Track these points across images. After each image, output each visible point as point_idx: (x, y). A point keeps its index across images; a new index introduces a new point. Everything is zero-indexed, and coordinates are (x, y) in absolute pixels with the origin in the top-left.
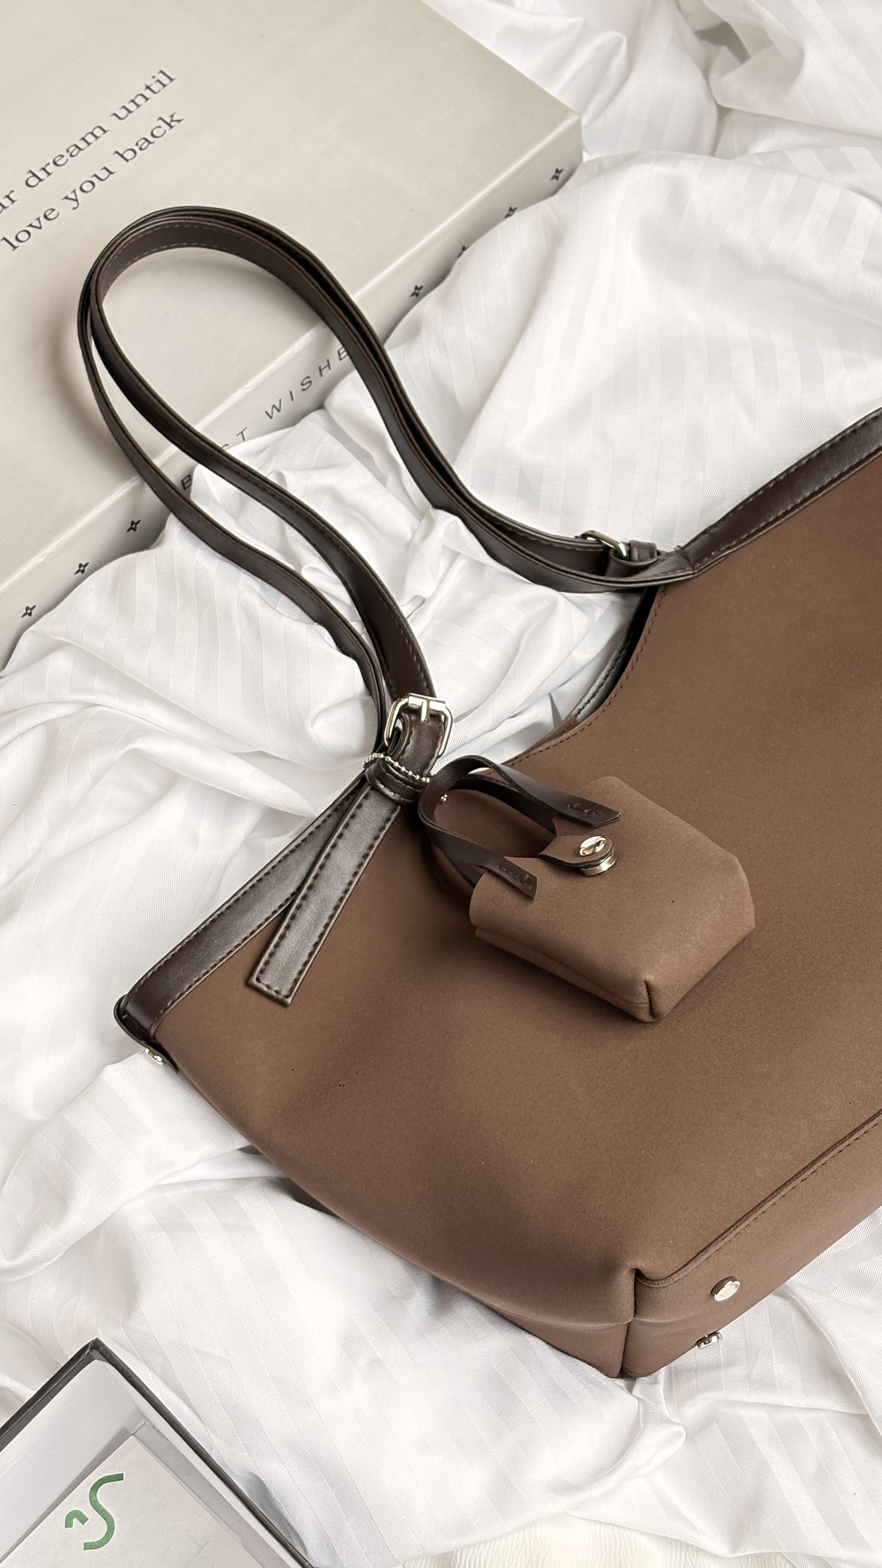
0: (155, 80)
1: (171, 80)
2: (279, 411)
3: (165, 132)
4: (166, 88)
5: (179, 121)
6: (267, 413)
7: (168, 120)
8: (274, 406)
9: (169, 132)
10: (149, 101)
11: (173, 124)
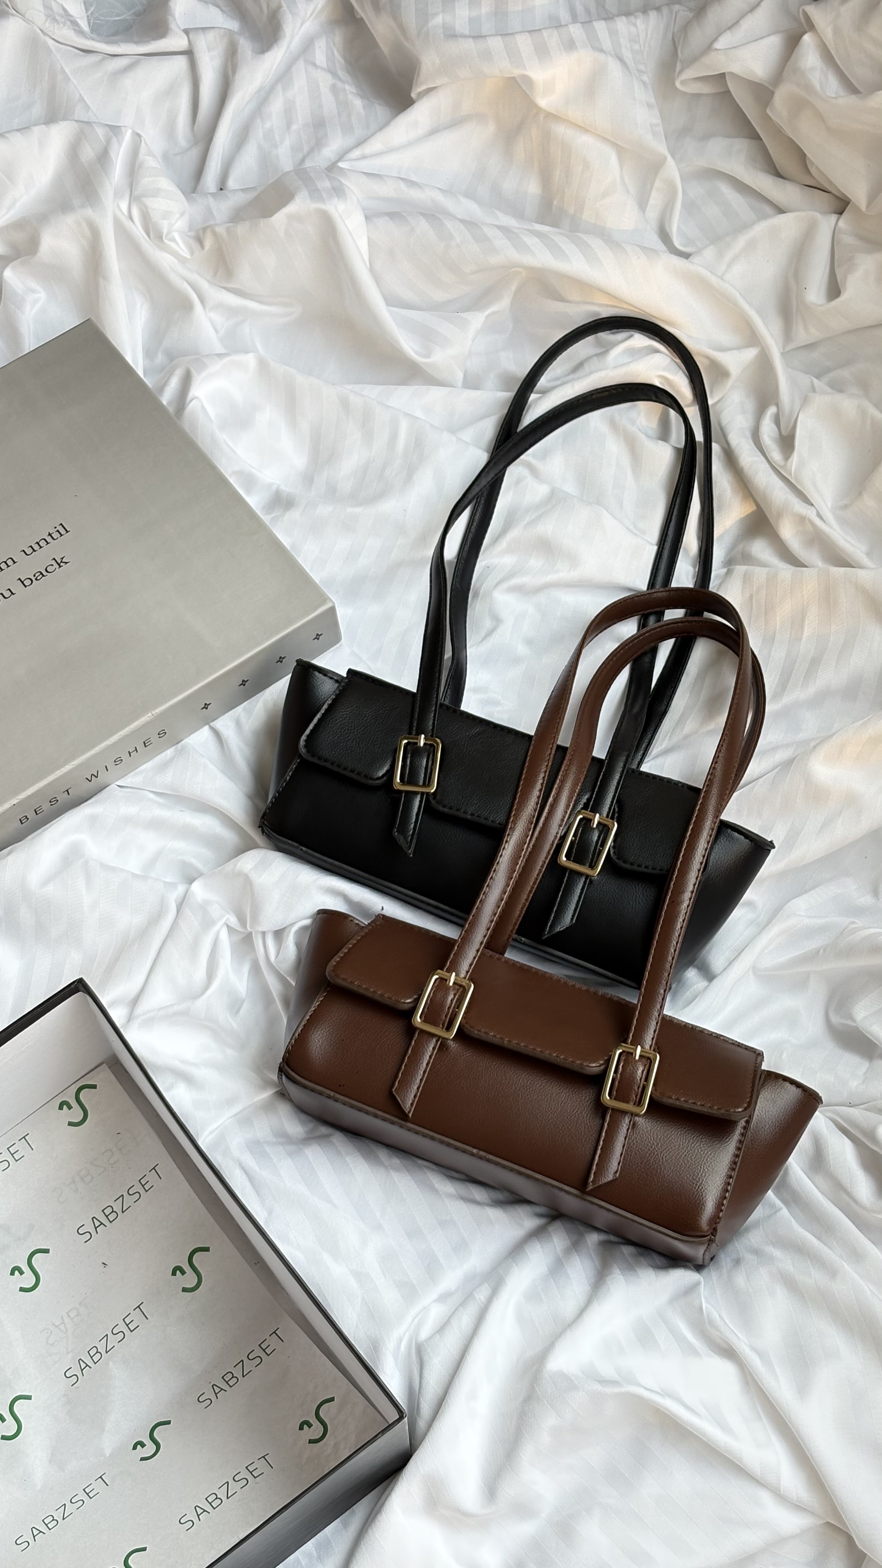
0: (56, 530)
1: (67, 532)
3: (55, 569)
4: (63, 537)
5: (66, 563)
6: (87, 779)
7: (59, 562)
8: (93, 775)
9: (58, 570)
10: (49, 545)
11: (62, 564)
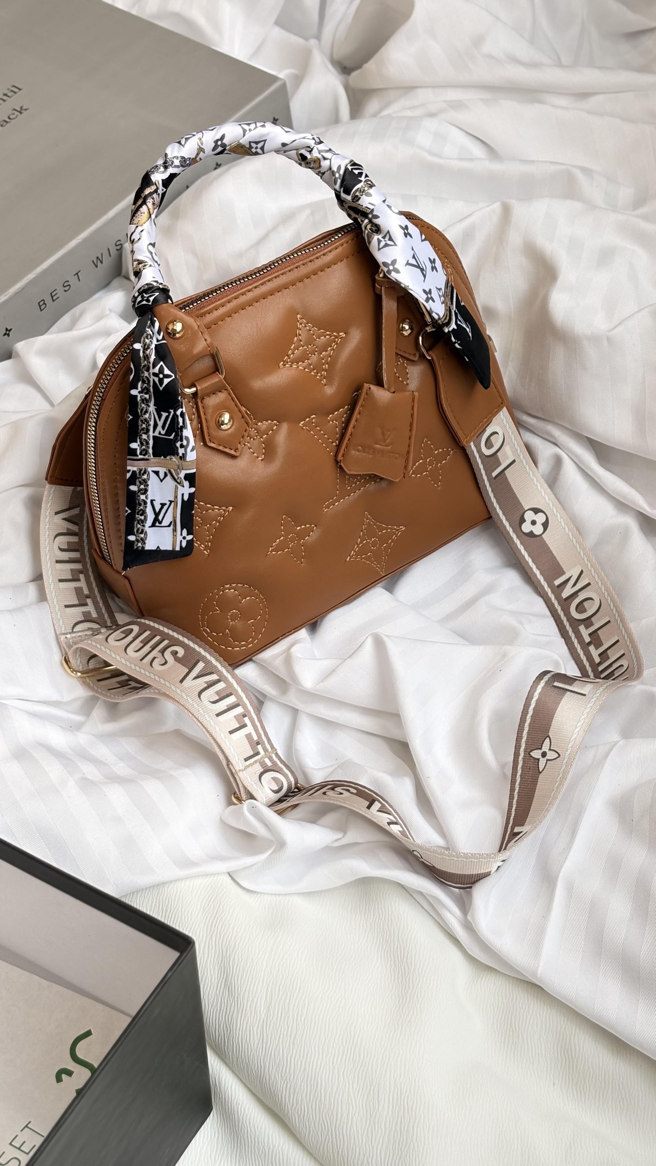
1: (20, 89)
2: (102, 262)
3: (17, 116)
4: (17, 94)
5: (26, 110)
6: (93, 261)
7: (19, 109)
8: (98, 258)
9: (20, 116)
10: (6, 102)
11: (22, 111)
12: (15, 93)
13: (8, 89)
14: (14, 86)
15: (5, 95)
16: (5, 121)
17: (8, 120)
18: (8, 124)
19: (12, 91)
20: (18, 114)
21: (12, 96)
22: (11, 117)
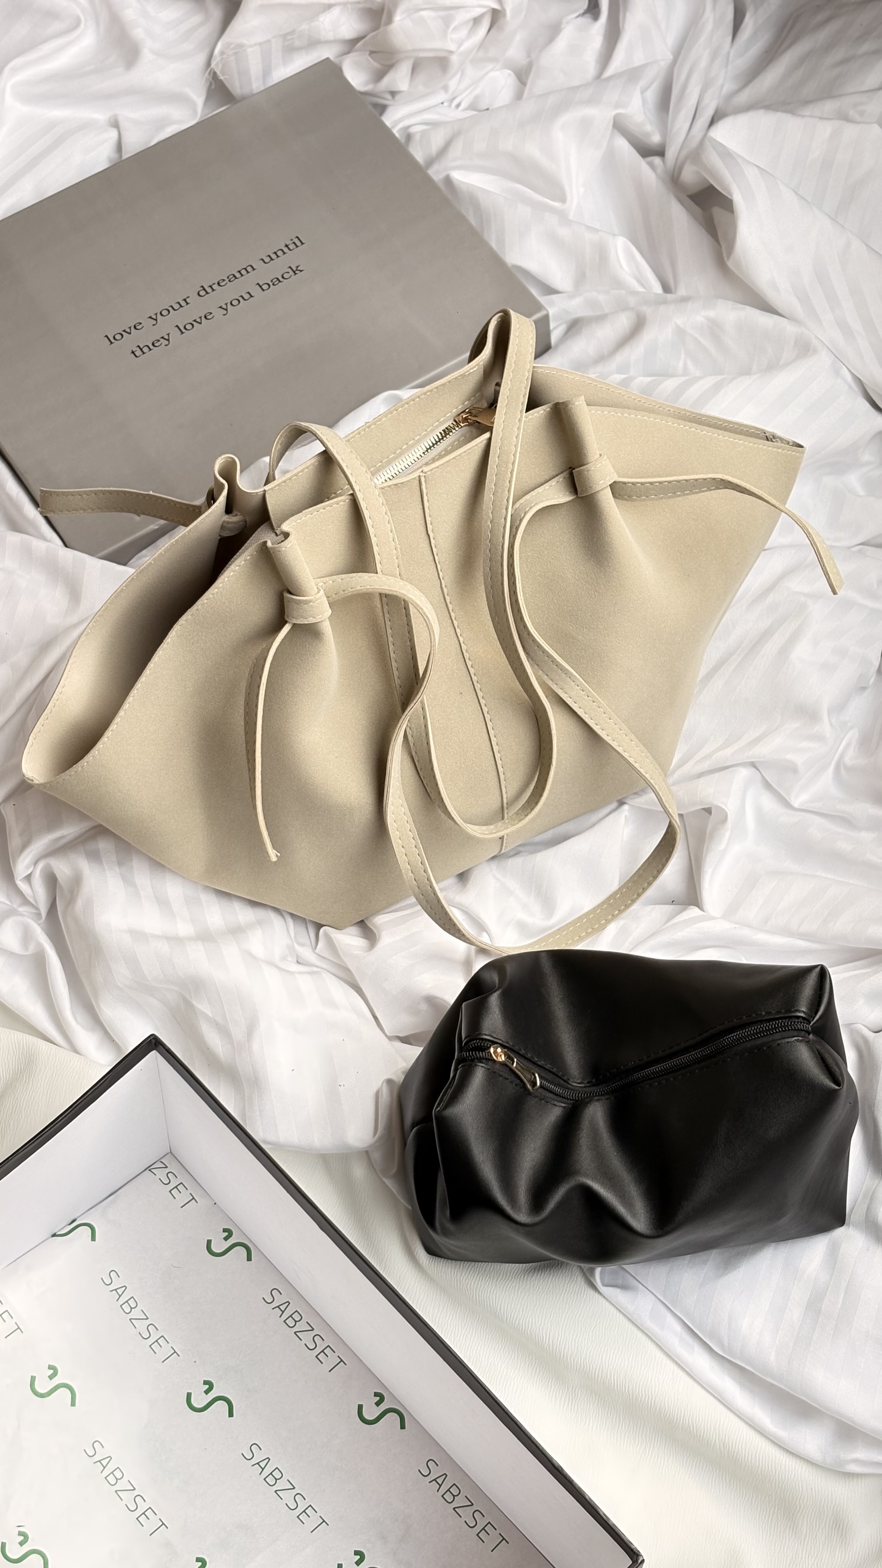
12: (297, 246)
13: (292, 240)
14: (297, 237)
15: (287, 246)
16: (278, 279)
17: (281, 279)
18: (280, 283)
19: (294, 243)
20: (293, 274)
21: (293, 249)
22: (285, 276)
